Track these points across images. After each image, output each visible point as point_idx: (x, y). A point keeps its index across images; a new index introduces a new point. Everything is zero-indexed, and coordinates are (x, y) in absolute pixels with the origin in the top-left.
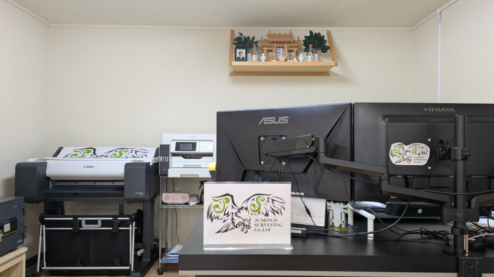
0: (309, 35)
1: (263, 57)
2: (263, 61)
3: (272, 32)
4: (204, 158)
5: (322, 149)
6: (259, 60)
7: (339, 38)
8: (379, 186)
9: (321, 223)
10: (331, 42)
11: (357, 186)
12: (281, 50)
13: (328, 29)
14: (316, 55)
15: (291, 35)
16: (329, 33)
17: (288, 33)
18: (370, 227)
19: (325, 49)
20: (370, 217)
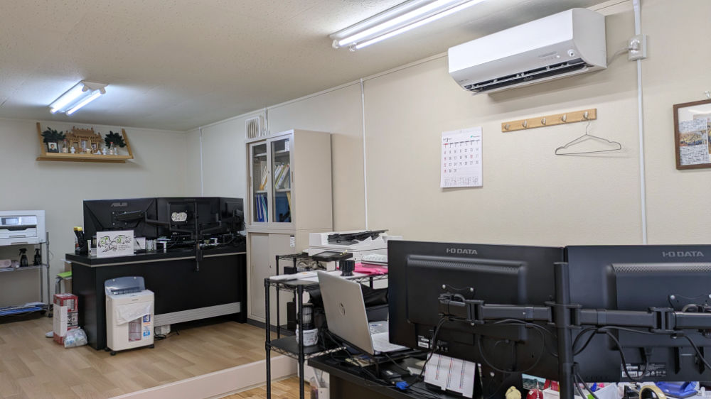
0: (109, 133)
1: (73, 150)
2: (73, 153)
3: (76, 127)
4: (27, 230)
5: (146, 216)
6: (69, 152)
7: (132, 136)
8: (168, 228)
9: (144, 248)
10: (126, 139)
11: (159, 231)
12: (85, 142)
13: (123, 128)
14: (115, 149)
15: (92, 131)
16: (123, 132)
17: (90, 129)
18: (165, 247)
19: (122, 145)
20: (165, 243)
